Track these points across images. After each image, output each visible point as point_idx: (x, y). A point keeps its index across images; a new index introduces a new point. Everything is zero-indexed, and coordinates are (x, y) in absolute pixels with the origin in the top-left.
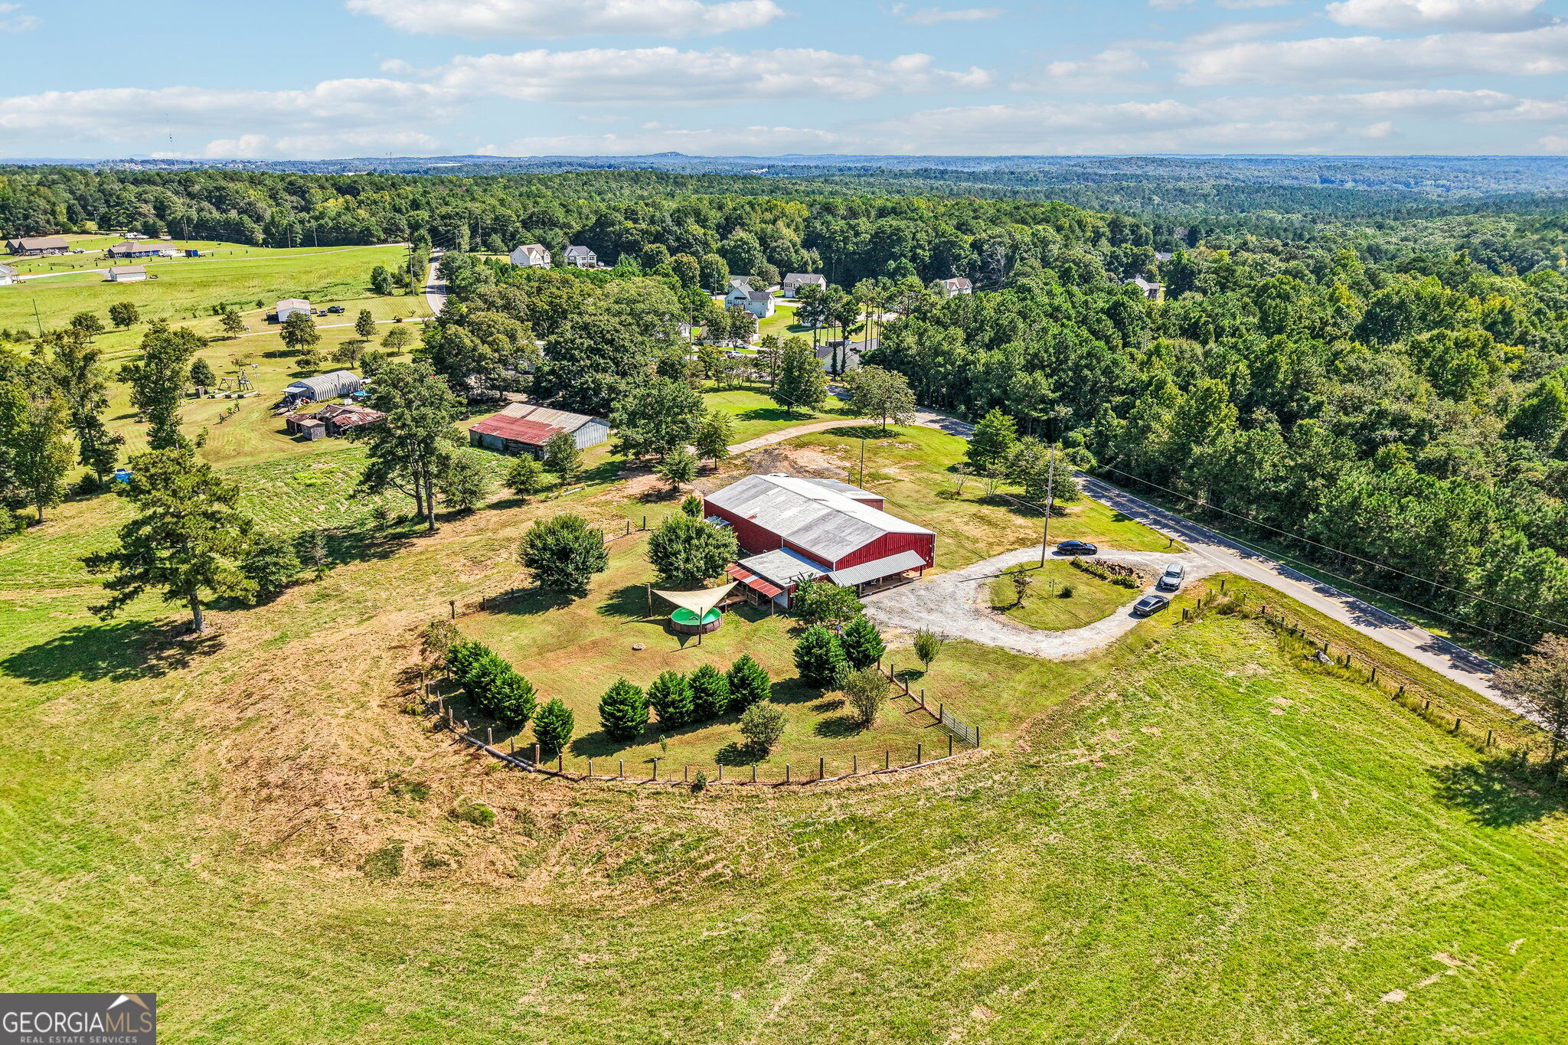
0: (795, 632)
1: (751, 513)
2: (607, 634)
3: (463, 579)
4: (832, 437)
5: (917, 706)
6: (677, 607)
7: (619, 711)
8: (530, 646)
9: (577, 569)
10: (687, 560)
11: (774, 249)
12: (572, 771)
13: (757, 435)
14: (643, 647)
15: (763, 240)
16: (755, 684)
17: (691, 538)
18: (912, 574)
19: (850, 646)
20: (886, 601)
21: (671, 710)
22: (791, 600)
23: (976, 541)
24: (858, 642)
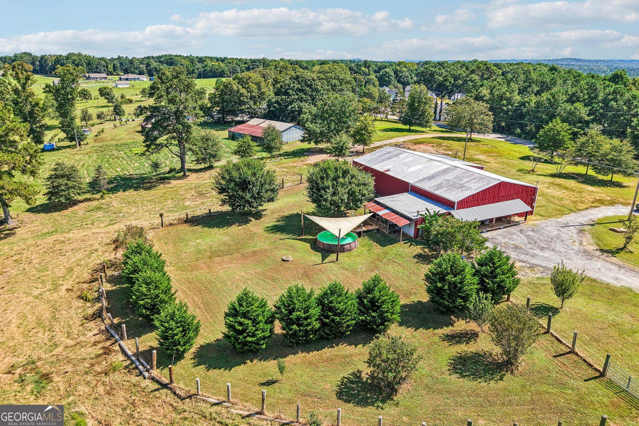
0: (422, 258)
1: (386, 168)
2: (266, 247)
3: (187, 203)
4: (438, 140)
5: (568, 350)
6: (323, 229)
7: (241, 324)
8: (205, 251)
9: (253, 197)
10: (334, 194)
11: (401, 77)
12: (182, 385)
13: (391, 138)
14: (291, 258)
15: (396, 72)
16: (385, 307)
17: (339, 177)
18: (517, 219)
19: (485, 276)
20: (499, 238)
21: (295, 327)
22: (417, 230)
23: (561, 199)
24: (492, 272)
